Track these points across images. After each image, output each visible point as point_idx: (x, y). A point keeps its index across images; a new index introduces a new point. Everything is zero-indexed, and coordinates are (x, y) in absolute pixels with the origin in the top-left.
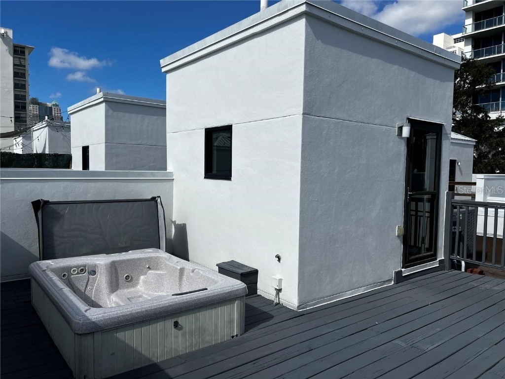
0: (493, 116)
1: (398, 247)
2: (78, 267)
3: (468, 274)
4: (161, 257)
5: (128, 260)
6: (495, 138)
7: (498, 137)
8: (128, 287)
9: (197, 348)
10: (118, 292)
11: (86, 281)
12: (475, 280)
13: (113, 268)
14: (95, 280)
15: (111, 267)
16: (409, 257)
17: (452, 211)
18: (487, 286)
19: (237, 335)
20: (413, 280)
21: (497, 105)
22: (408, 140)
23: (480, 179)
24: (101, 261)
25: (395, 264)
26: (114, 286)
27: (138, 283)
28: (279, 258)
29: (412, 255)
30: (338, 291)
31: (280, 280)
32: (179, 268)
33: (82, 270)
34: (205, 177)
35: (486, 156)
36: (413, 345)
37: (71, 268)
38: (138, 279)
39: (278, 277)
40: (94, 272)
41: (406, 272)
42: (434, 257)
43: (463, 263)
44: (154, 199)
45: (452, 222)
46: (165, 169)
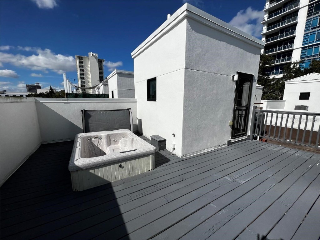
0: (271, 77)
1: (230, 130)
2: (94, 136)
3: (260, 142)
4: (127, 133)
5: (114, 134)
6: (272, 86)
7: (273, 85)
8: (115, 144)
9: (131, 176)
10: (111, 146)
11: (98, 142)
12: (264, 145)
13: (108, 137)
14: (101, 141)
15: (107, 137)
16: (234, 134)
17: (255, 114)
18: (271, 148)
19: (151, 170)
20: (235, 144)
21: (273, 73)
22: (237, 82)
23: (265, 102)
24: (103, 134)
25: (227, 137)
26: (109, 144)
27: (119, 143)
28: (174, 135)
29: (236, 133)
30: (201, 150)
31: (174, 145)
32: (131, 138)
33: (96, 137)
34: (147, 100)
35: (267, 93)
36: (234, 180)
37: (92, 137)
38: (119, 141)
39: (174, 143)
40: (101, 138)
41: (232, 141)
42: (245, 134)
43: (258, 137)
44: (128, 109)
45: (255, 119)
46: (134, 98)
